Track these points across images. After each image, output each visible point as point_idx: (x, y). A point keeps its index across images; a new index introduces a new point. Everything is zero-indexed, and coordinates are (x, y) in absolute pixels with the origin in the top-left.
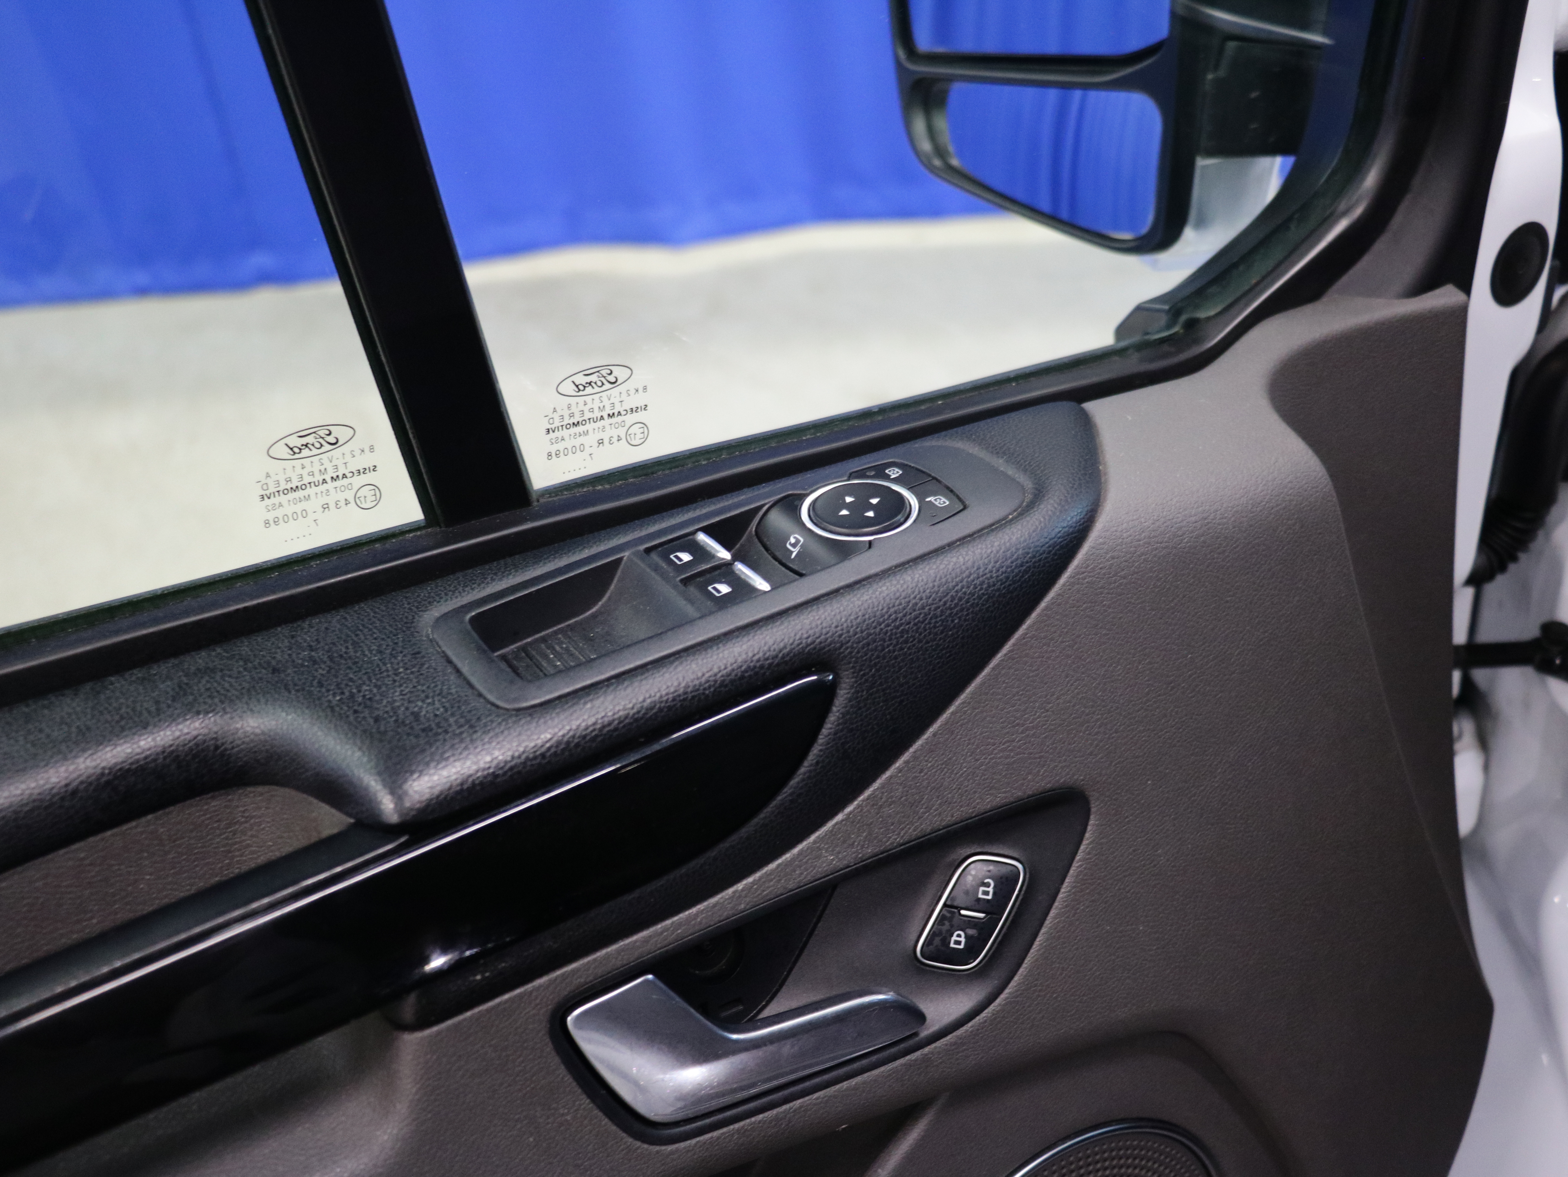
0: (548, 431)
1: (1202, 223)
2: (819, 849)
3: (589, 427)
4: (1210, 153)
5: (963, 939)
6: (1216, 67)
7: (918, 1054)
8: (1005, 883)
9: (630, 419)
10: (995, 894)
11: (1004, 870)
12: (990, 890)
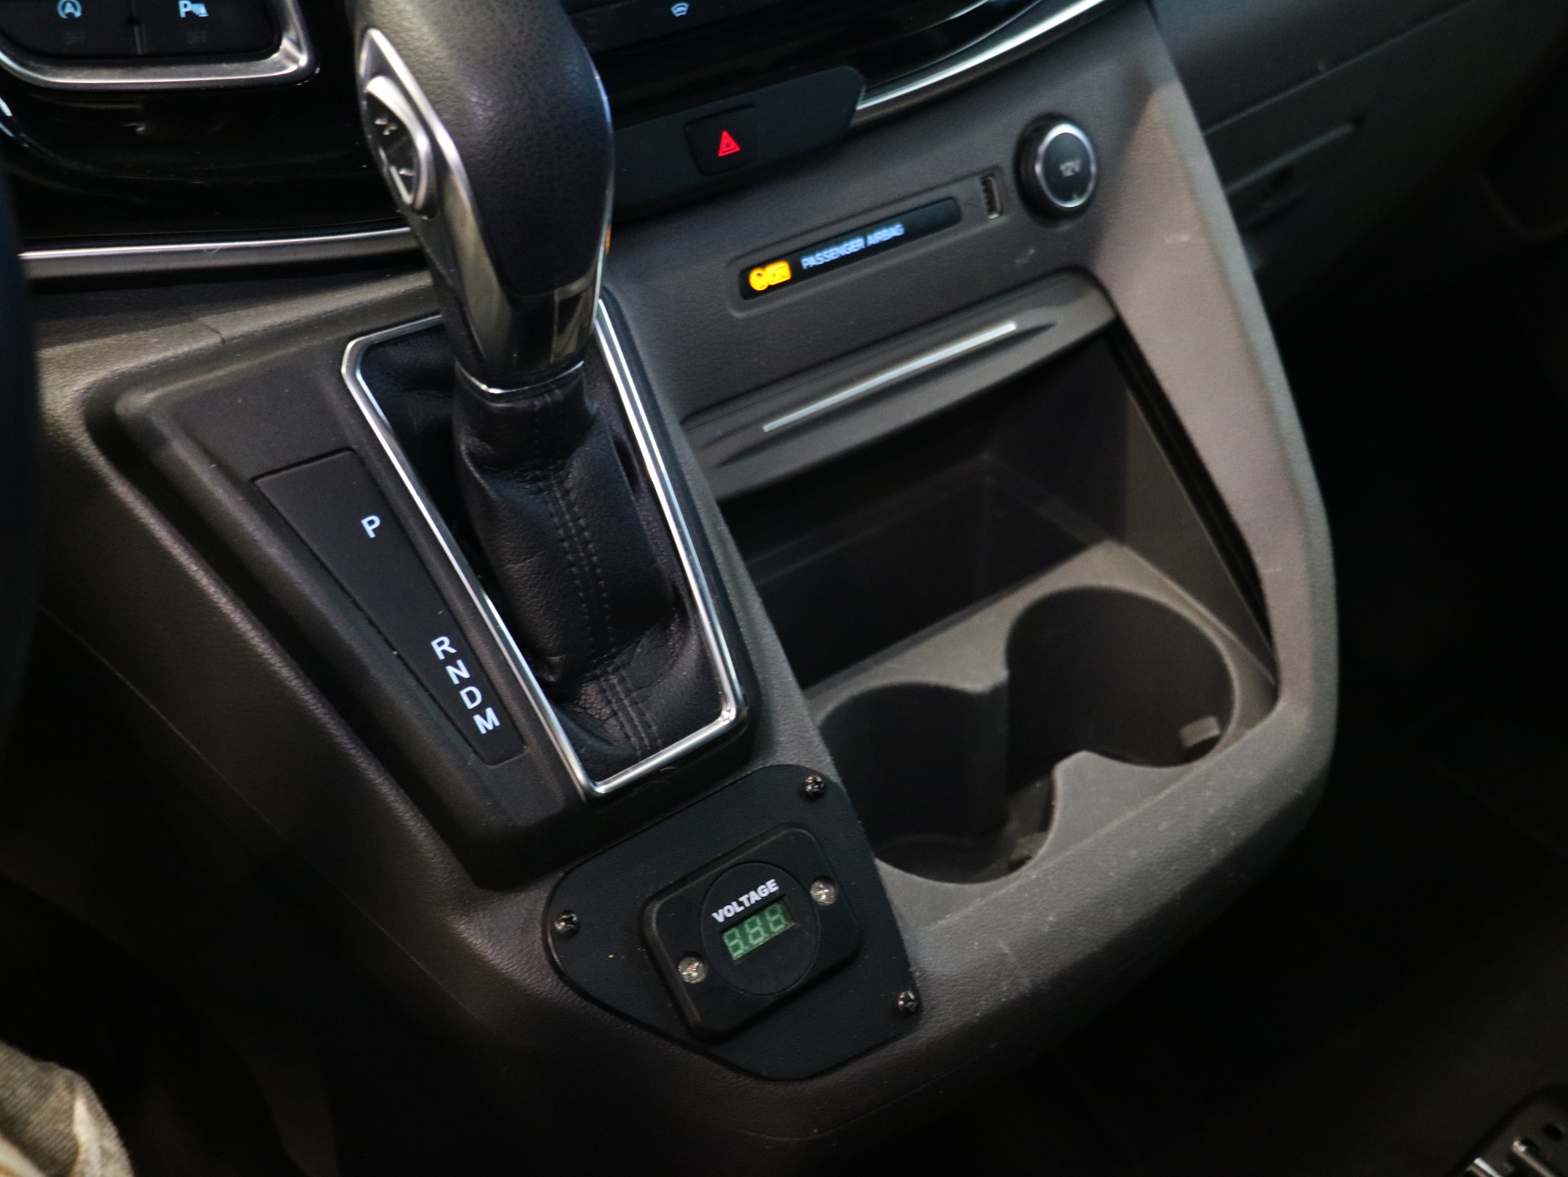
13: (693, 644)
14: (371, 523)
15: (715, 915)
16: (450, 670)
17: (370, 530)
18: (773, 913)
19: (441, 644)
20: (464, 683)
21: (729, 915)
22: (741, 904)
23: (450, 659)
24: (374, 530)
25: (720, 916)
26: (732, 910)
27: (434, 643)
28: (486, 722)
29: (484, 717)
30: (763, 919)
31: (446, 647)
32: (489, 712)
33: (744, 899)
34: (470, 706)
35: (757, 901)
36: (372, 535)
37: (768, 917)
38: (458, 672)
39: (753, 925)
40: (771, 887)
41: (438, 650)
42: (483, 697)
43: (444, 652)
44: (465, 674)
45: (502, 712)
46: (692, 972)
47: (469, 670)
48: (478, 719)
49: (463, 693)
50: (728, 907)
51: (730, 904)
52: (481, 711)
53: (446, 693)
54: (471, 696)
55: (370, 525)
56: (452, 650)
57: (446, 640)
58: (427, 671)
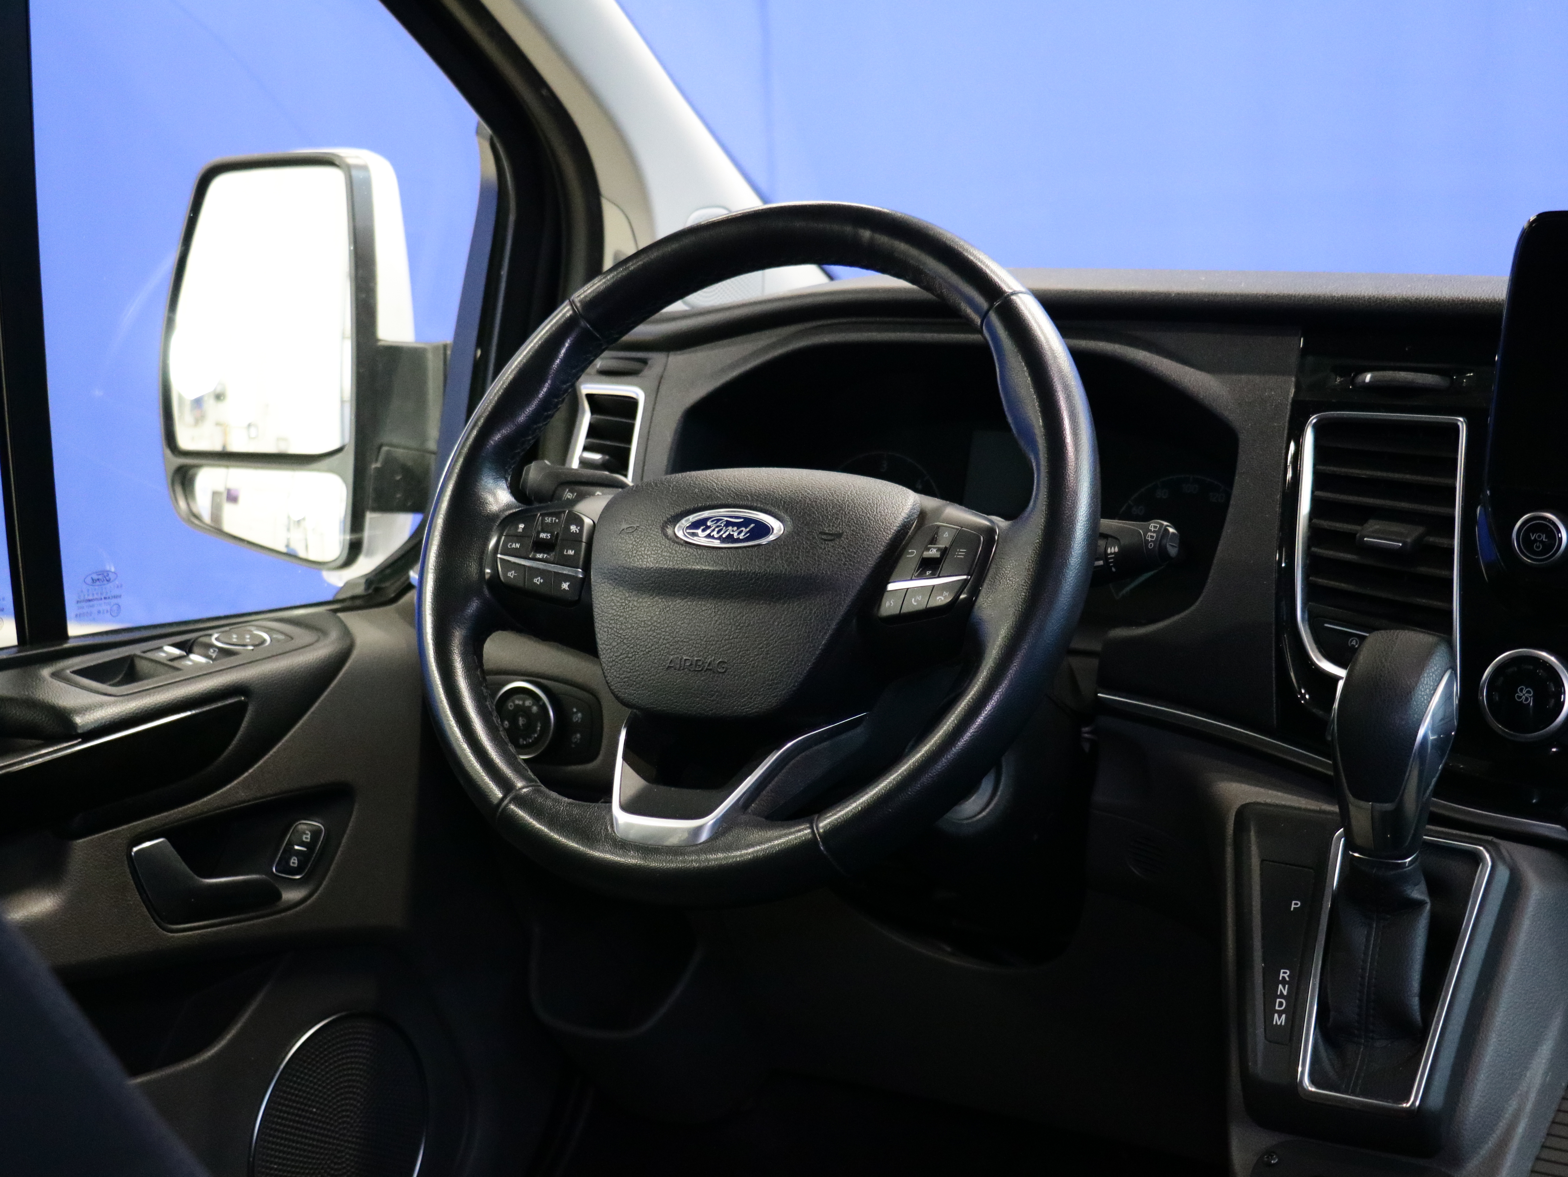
0: (78, 602)
1: (370, 554)
2: (238, 788)
3: (95, 602)
4: (374, 510)
5: (296, 862)
6: (377, 460)
7: (278, 916)
8: (316, 834)
9: (114, 601)
10: (311, 838)
11: (314, 828)
12: (309, 836)
16: (1280, 986)
17: (1293, 906)
19: (1285, 972)
20: (1282, 996)
23: (1284, 982)
24: (1294, 908)
27: (1282, 971)
28: (1279, 1020)
29: (1280, 1017)
31: (1286, 976)
32: (1284, 1016)
34: (1277, 1008)
36: (1292, 909)
38: (1283, 990)
41: (1281, 975)
42: (1285, 1008)
43: (1283, 977)
44: (1285, 993)
45: (1291, 1021)
47: (1288, 992)
48: (1276, 1016)
49: (1278, 1000)
52: (1280, 1013)
53: (1270, 995)
54: (1281, 1004)
55: (1295, 905)
56: (1287, 979)
57: (1288, 973)
58: (1271, 981)
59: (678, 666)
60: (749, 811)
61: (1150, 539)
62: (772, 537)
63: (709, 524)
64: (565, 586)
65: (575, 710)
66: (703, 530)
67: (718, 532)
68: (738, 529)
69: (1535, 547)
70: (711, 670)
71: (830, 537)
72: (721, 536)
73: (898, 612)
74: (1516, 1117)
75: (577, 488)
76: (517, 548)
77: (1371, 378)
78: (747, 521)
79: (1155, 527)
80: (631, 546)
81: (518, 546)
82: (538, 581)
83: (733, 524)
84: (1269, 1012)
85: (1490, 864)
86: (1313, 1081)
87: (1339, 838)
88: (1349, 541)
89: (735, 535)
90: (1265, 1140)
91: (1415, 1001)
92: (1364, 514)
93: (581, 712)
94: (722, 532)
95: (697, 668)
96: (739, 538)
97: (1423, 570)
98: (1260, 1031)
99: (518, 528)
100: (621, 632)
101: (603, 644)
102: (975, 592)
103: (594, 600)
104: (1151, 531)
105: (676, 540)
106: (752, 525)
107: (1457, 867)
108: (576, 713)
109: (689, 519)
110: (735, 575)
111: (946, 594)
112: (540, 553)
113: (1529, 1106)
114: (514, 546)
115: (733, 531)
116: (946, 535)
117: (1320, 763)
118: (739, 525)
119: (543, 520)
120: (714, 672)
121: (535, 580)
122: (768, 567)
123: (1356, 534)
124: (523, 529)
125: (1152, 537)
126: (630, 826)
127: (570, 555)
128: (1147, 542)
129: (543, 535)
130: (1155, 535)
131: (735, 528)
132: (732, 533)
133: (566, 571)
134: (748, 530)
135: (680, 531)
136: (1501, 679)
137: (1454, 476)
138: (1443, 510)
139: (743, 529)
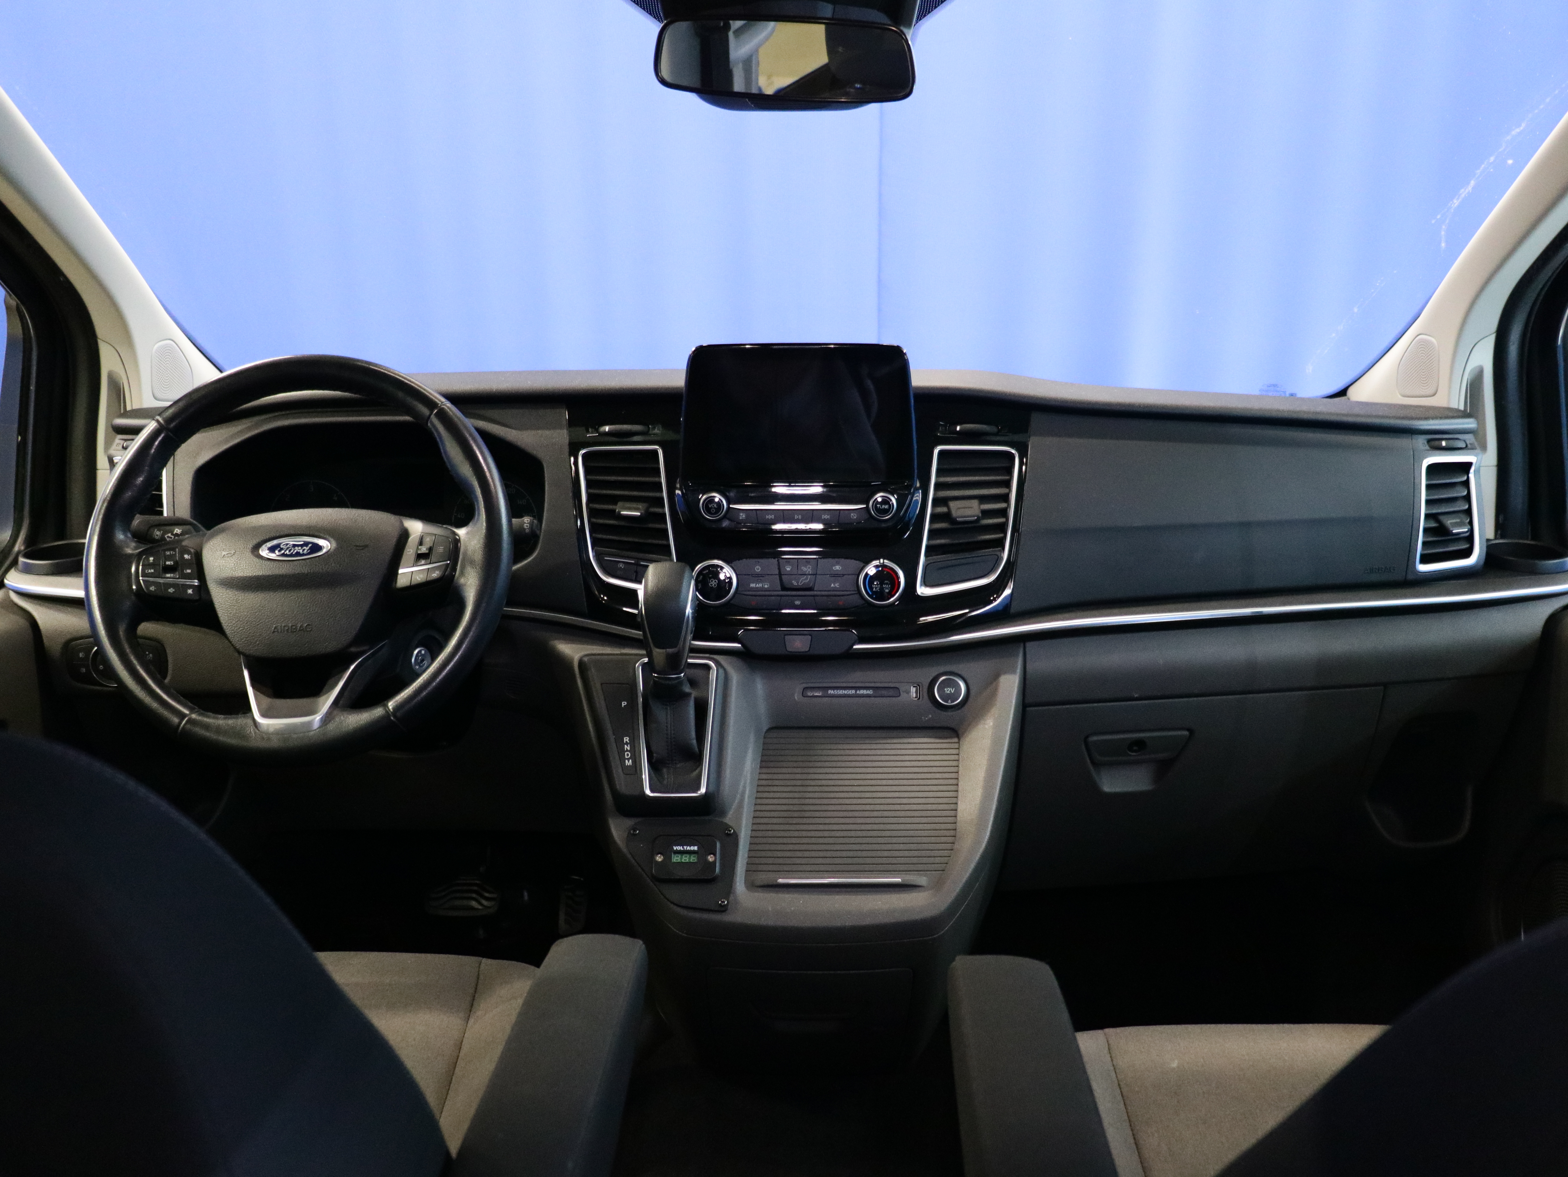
13: (697, 771)
14: (624, 703)
15: (674, 847)
16: (626, 746)
17: (623, 705)
18: (695, 857)
19: (626, 739)
20: (627, 751)
21: (678, 849)
22: (683, 848)
23: (627, 744)
25: (675, 848)
26: (680, 848)
27: (625, 738)
28: (628, 763)
29: (629, 761)
30: (690, 857)
31: (627, 740)
32: (630, 761)
33: (685, 847)
34: (626, 757)
35: (688, 850)
36: (623, 707)
37: (692, 857)
38: (627, 747)
39: (686, 857)
40: (696, 848)
41: (625, 740)
42: (630, 756)
43: (626, 742)
44: (629, 749)
45: (634, 762)
46: (659, 858)
47: (624, 747)
48: (627, 761)
49: (626, 753)
50: (679, 847)
51: (680, 846)
52: (628, 759)
53: (621, 752)
54: (628, 755)
55: (624, 704)
56: (628, 742)
57: (628, 739)
58: (620, 744)
59: (280, 631)
60: (339, 705)
61: (526, 527)
62: (324, 551)
63: (282, 547)
64: (190, 591)
65: (147, 653)
66: (279, 551)
67: (290, 551)
68: (302, 548)
69: (713, 511)
70: (302, 630)
71: (361, 548)
72: (292, 553)
73: (409, 584)
74: (744, 787)
75: (163, 528)
76: (152, 573)
77: (609, 429)
78: (306, 544)
79: (528, 521)
80: (233, 564)
81: (152, 571)
82: (171, 590)
83: (298, 546)
84: (622, 759)
85: (715, 668)
86: (652, 791)
87: (638, 666)
88: (613, 514)
89: (301, 551)
90: (629, 822)
91: (694, 742)
92: (615, 500)
93: (152, 653)
94: (292, 551)
95: (293, 630)
96: (304, 553)
97: (651, 525)
98: (620, 770)
99: (149, 560)
100: (237, 615)
101: (225, 623)
102: (454, 569)
103: (213, 598)
104: (525, 523)
105: (261, 557)
106: (310, 545)
107: (699, 673)
108: (148, 654)
109: (266, 546)
110: (307, 575)
111: (437, 572)
112: (168, 573)
113: (748, 781)
114: (150, 571)
115: (299, 550)
116: (428, 539)
117: (636, 633)
118: (302, 546)
119: (165, 554)
120: (304, 631)
121: (170, 590)
122: (328, 568)
123: (615, 511)
124: (153, 560)
125: (527, 526)
126: (268, 725)
127: (188, 573)
128: (525, 529)
129: (168, 563)
130: (528, 525)
131: (300, 548)
132: (298, 551)
133: (188, 582)
134: (308, 548)
135: (264, 552)
136: (701, 577)
137: (660, 476)
138: (658, 495)
139: (305, 548)
